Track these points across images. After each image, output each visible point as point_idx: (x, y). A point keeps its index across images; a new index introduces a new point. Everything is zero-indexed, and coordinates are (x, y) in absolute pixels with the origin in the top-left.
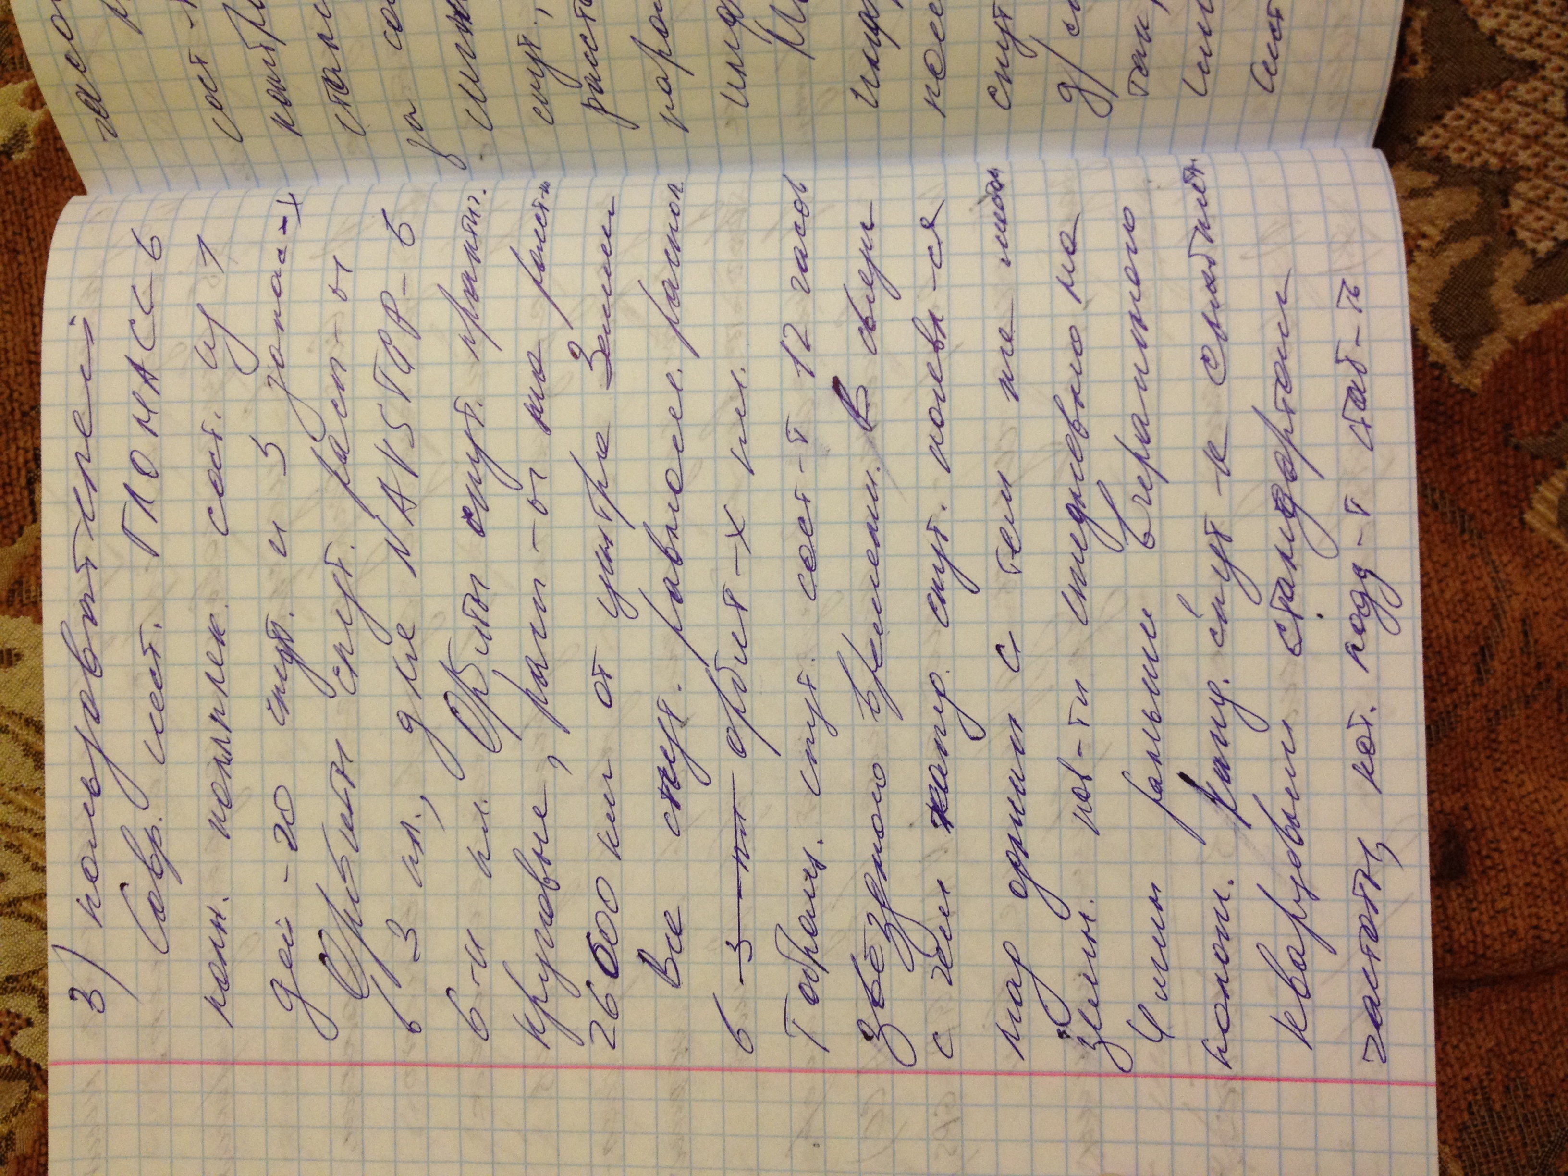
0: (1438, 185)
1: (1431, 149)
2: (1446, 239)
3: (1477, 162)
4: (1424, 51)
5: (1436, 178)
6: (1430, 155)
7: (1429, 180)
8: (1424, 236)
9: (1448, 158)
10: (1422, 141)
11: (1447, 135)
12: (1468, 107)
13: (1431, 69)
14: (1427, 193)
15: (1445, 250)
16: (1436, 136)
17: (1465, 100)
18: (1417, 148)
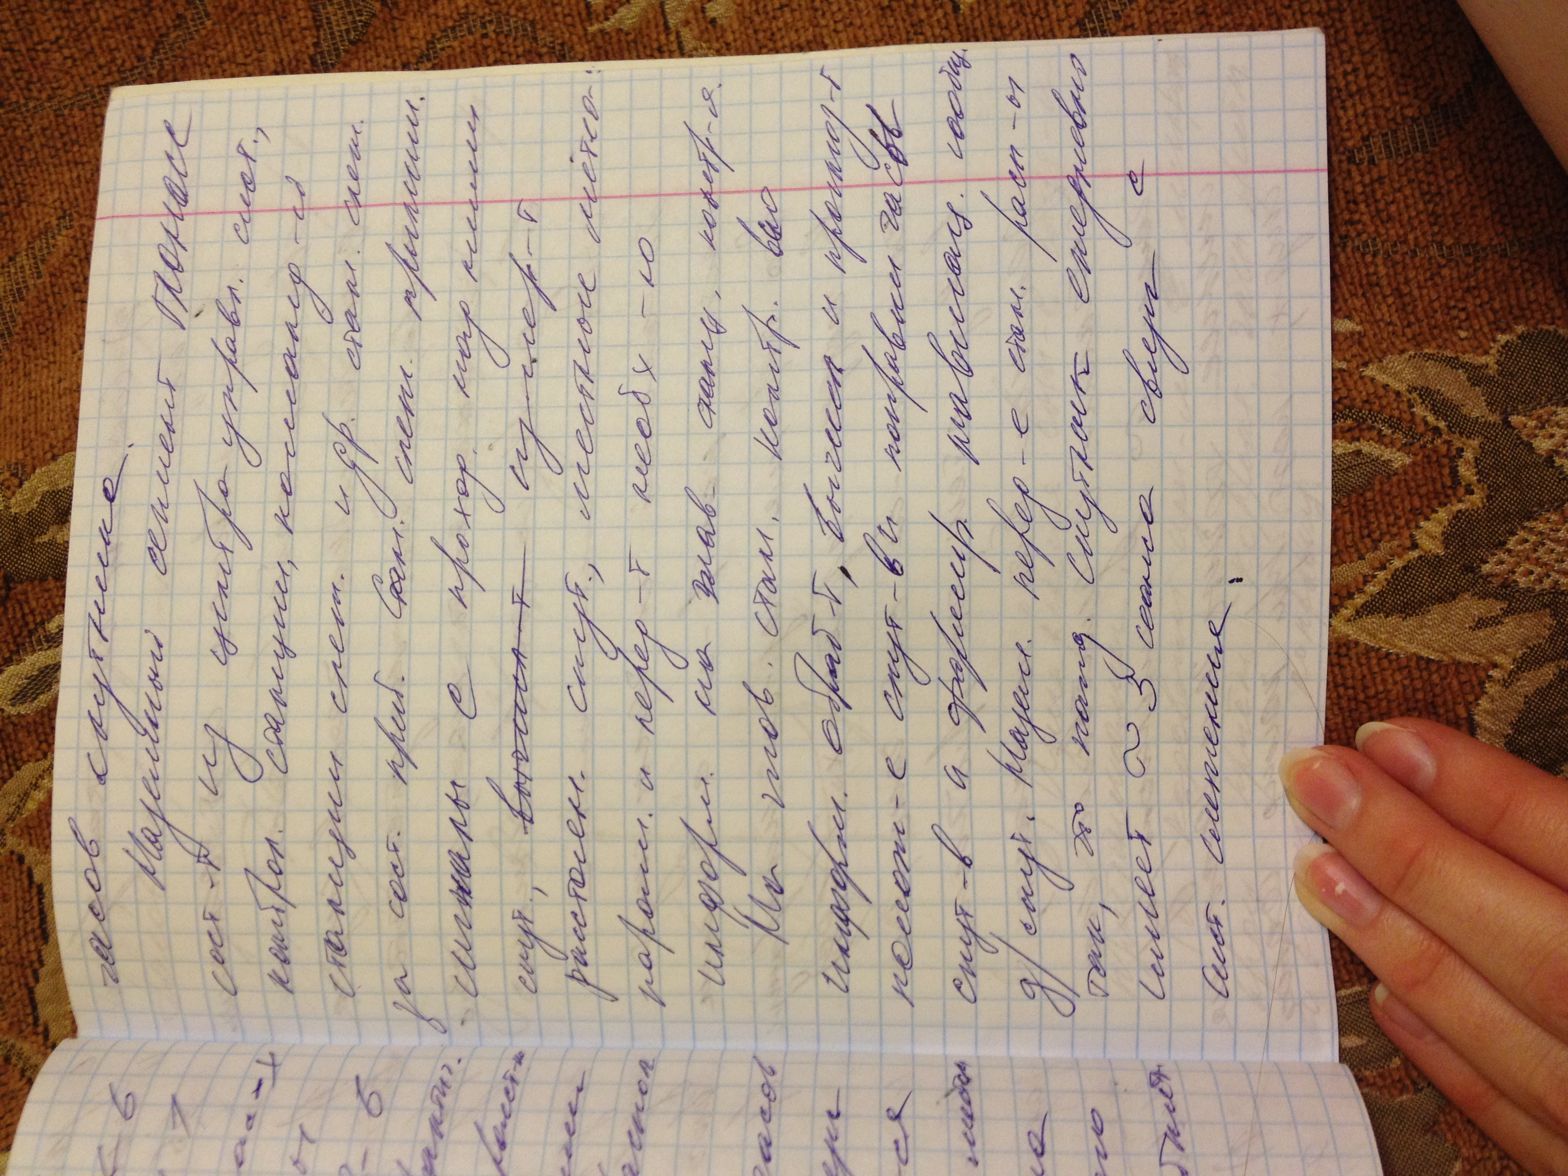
0: (1506, 613)
1: (1497, 575)
2: (1519, 668)
3: (1547, 583)
4: (1479, 481)
5: (1504, 605)
6: (1496, 582)
7: (1498, 607)
8: (1495, 666)
9: (1515, 581)
10: (1486, 568)
11: (1512, 560)
12: (1531, 530)
13: (1489, 497)
14: (1496, 621)
15: (1518, 680)
16: (1502, 562)
17: (1526, 524)
18: (1481, 577)
